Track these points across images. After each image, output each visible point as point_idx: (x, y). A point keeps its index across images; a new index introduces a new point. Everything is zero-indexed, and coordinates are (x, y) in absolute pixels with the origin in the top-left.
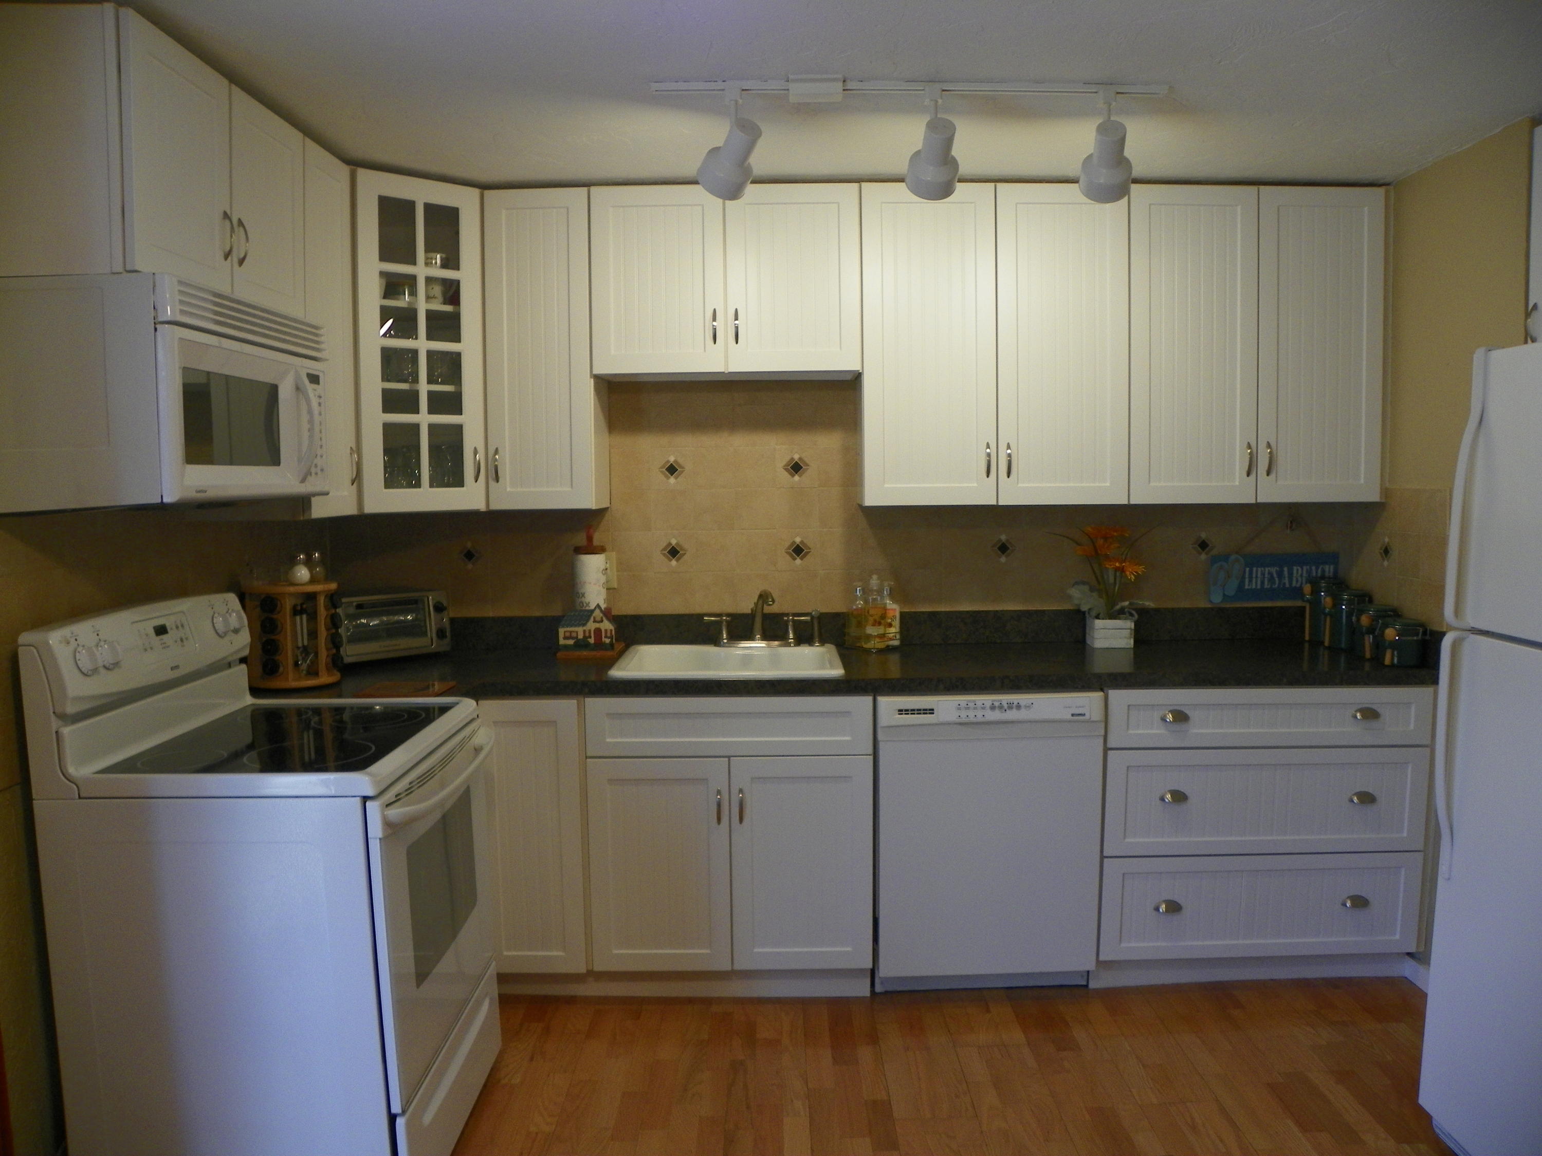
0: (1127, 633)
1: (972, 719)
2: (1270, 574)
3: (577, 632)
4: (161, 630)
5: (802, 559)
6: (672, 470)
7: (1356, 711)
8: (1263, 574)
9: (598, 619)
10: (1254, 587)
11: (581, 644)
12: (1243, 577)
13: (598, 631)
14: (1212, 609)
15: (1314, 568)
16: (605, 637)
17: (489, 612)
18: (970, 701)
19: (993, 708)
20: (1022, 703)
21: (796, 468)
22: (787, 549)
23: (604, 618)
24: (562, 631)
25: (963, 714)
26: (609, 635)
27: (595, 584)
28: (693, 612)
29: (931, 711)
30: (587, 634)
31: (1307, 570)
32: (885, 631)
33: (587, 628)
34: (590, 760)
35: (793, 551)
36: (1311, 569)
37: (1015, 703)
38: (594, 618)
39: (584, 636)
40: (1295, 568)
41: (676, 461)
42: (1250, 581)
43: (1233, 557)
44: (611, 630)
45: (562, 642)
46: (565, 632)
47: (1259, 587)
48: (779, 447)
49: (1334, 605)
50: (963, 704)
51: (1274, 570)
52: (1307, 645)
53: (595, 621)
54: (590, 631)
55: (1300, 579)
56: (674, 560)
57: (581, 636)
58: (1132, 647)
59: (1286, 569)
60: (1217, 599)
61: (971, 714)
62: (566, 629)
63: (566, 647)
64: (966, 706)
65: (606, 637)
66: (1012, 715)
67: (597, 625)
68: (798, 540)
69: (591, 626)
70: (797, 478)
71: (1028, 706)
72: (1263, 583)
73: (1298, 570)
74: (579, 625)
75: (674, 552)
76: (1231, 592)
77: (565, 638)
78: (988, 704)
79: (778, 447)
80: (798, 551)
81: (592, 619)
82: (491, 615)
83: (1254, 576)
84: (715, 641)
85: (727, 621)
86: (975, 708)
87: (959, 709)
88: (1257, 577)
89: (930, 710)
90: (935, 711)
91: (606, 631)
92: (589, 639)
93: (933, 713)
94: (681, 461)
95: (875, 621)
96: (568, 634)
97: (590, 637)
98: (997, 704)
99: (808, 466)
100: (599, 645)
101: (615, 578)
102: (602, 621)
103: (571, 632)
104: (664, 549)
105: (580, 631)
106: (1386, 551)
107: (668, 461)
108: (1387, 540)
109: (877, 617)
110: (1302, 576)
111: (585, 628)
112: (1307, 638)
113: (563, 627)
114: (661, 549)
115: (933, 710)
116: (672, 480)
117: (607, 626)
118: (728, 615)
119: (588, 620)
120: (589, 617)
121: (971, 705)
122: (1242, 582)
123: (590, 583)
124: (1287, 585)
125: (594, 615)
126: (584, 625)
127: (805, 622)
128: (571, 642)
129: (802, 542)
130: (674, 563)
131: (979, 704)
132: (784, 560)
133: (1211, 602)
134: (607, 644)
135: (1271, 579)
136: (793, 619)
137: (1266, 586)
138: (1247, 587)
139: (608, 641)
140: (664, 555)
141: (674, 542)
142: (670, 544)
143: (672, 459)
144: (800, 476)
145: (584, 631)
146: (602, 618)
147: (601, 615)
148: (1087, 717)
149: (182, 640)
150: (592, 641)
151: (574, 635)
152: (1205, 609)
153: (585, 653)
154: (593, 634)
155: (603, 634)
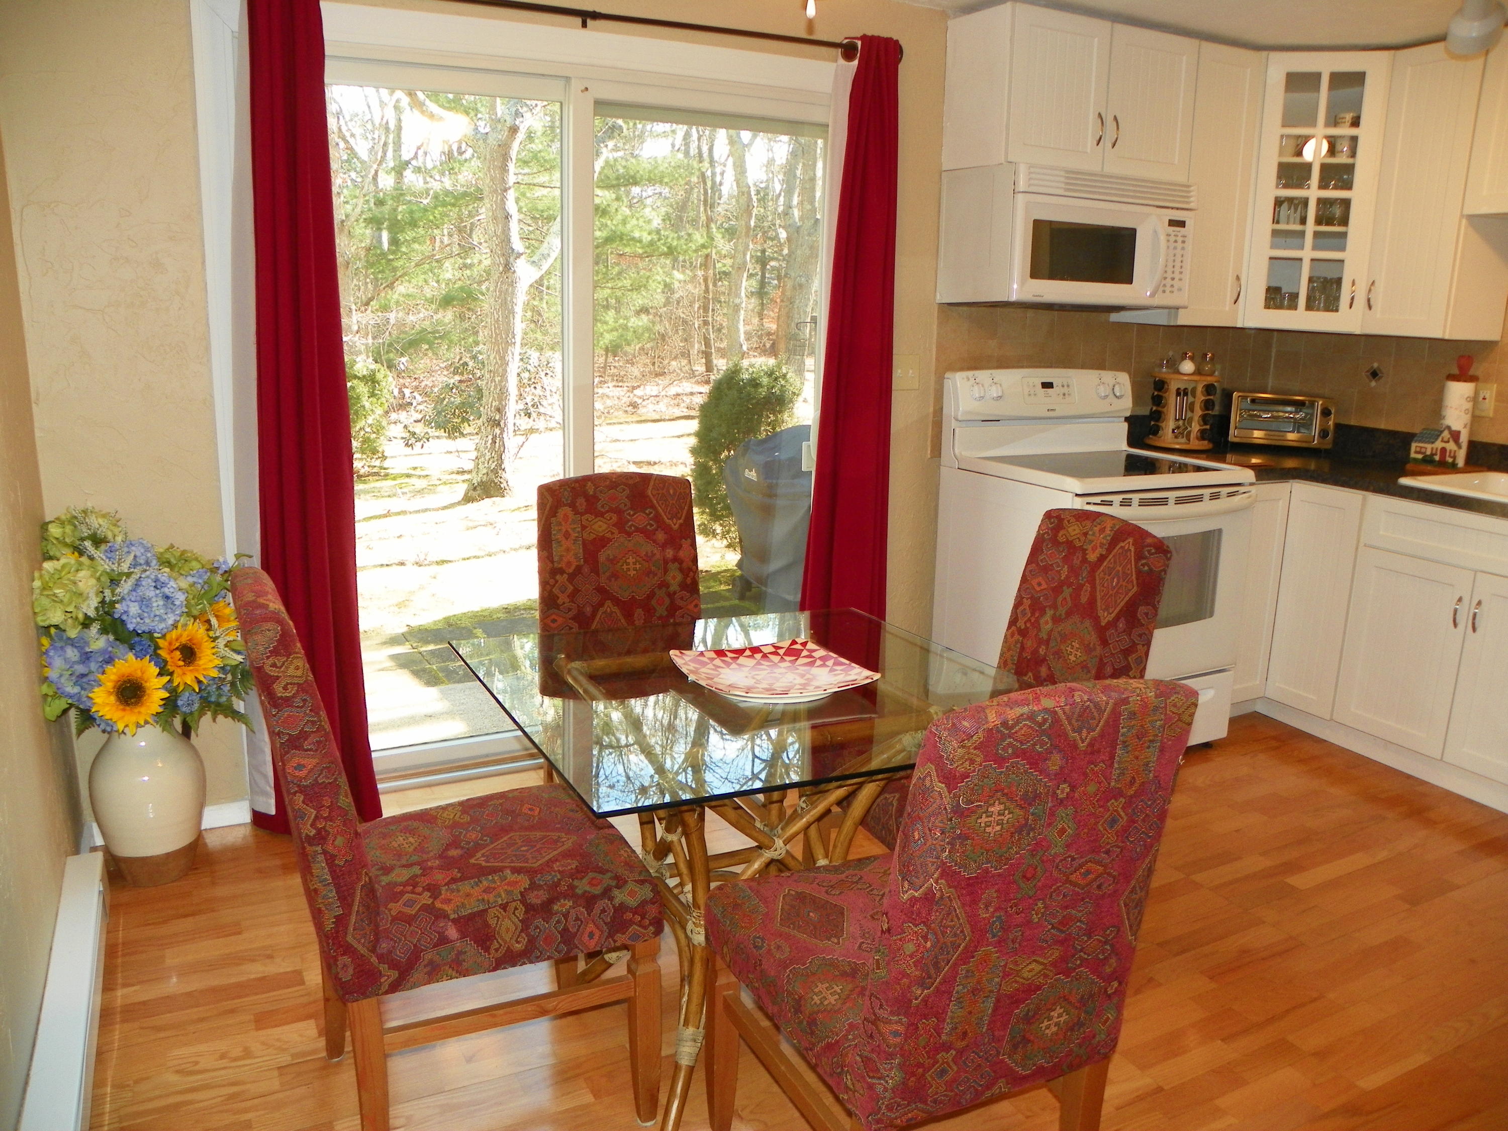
3: (1425, 449)
4: (1047, 385)
9: (1446, 439)
11: (1428, 460)
13: (1444, 450)
17: (1382, 424)
23: (1451, 440)
24: (1414, 446)
26: (1452, 455)
30: (1434, 452)
33: (1436, 446)
38: (1443, 438)
39: (1432, 453)
44: (1455, 452)
45: (1413, 455)
46: (1416, 447)
53: (1443, 441)
54: (1437, 449)
57: (1428, 453)
62: (1417, 444)
63: (1415, 460)
65: (1450, 456)
67: (1444, 445)
69: (1439, 444)
74: (1429, 442)
77: (1416, 452)
81: (1440, 439)
82: (1382, 427)
91: (1450, 451)
92: (1435, 457)
96: (1418, 449)
97: (1436, 455)
100: (1443, 463)
101: (1492, 408)
102: (1448, 442)
103: (1421, 448)
105: (1428, 448)
111: (1433, 446)
113: (1415, 442)
117: (1452, 447)
119: (1436, 439)
120: (1439, 436)
125: (1444, 435)
126: (1433, 443)
128: (1420, 456)
134: (1450, 463)
139: (1451, 460)
145: (1432, 449)
146: (1449, 439)
147: (1449, 436)
149: (1064, 395)
150: (1437, 458)
151: (1423, 450)
153: (1430, 468)
154: (1438, 452)
155: (1448, 454)
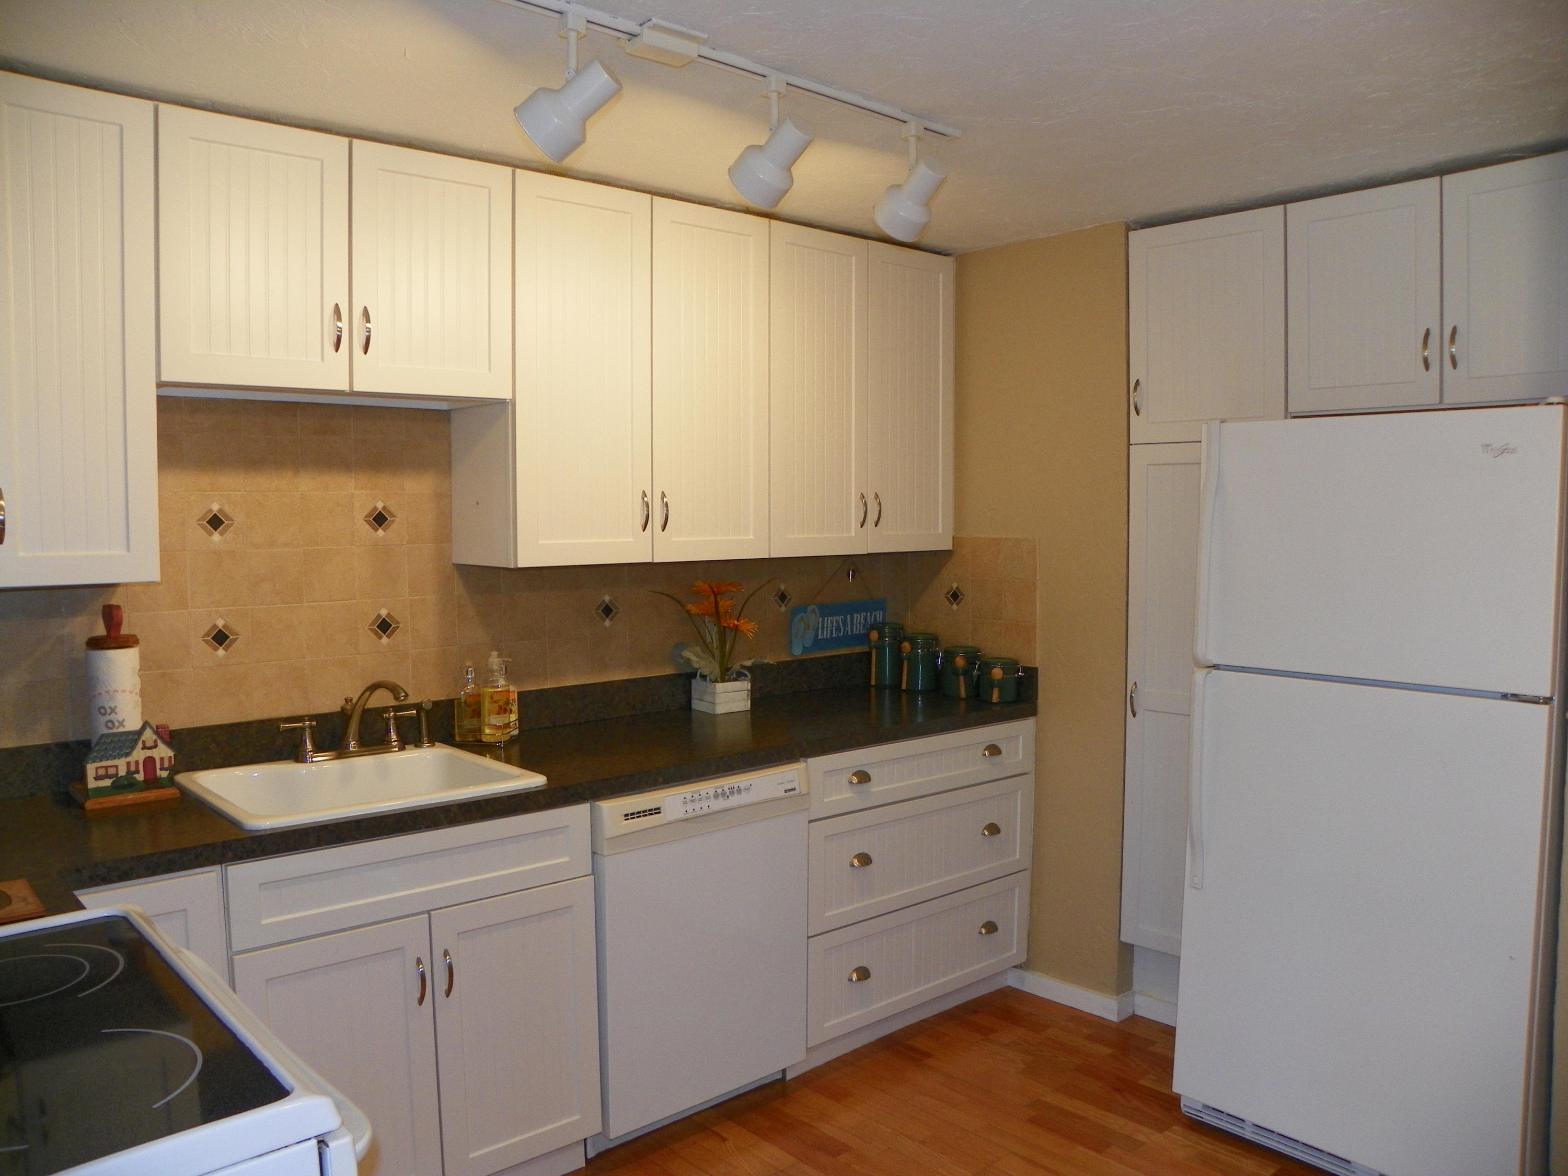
0: (745, 694)
1: (699, 812)
2: (837, 622)
3: (116, 767)
5: (389, 637)
6: (215, 522)
7: (984, 750)
8: (832, 623)
9: (150, 743)
10: (825, 637)
11: (124, 784)
12: (818, 629)
13: (149, 762)
14: (793, 662)
15: (869, 614)
16: (161, 770)
18: (694, 792)
19: (716, 796)
20: (742, 787)
21: (379, 519)
22: (371, 625)
23: (159, 742)
24: (91, 769)
25: (690, 808)
26: (166, 765)
27: (131, 692)
28: (251, 719)
29: (657, 811)
30: (133, 768)
31: (864, 616)
32: (510, 720)
33: (131, 759)
34: (238, 957)
35: (377, 627)
36: (867, 616)
37: (736, 787)
38: (144, 742)
39: (129, 773)
40: (855, 615)
41: (220, 511)
42: (823, 632)
43: (811, 608)
44: (170, 758)
45: (92, 784)
46: (97, 769)
47: (829, 636)
48: (359, 492)
49: (912, 649)
50: (689, 797)
51: (840, 618)
52: (873, 690)
53: (144, 748)
54: (137, 763)
55: (858, 625)
56: (221, 648)
57: (122, 772)
58: (749, 709)
59: (848, 617)
60: (797, 652)
61: (697, 806)
62: (98, 765)
63: (100, 791)
64: (692, 798)
66: (735, 800)
67: (149, 753)
68: (384, 612)
69: (139, 755)
70: (380, 532)
71: (748, 789)
72: (831, 633)
73: (857, 617)
74: (120, 756)
75: (220, 638)
76: (808, 643)
77: (97, 778)
78: (712, 792)
79: (357, 492)
80: (384, 626)
81: (140, 745)
83: (825, 626)
84: (296, 755)
85: (311, 727)
86: (700, 800)
87: (685, 803)
88: (827, 627)
89: (655, 809)
90: (662, 810)
91: (162, 759)
92: (136, 776)
93: (660, 813)
94: (228, 510)
95: (500, 707)
96: (102, 772)
97: (137, 772)
98: (719, 791)
99: (395, 517)
100: (152, 782)
102: (155, 746)
103: (106, 768)
104: (207, 634)
105: (121, 766)
106: (955, 596)
107: (211, 511)
108: (955, 585)
109: (501, 703)
110: (860, 623)
111: (129, 759)
112: (873, 683)
113: (94, 762)
114: (202, 634)
115: (659, 809)
116: (216, 537)
117: (164, 752)
118: (312, 717)
119: (133, 748)
120: (130, 743)
121: (696, 796)
122: (817, 635)
123: (124, 691)
124: (850, 633)
125: (143, 738)
126: (127, 755)
127: (410, 718)
128: (107, 783)
129: (389, 615)
130: (221, 652)
131: (703, 793)
132: (367, 639)
133: (793, 655)
134: (164, 779)
135: (838, 629)
136: (395, 715)
137: (834, 636)
138: (819, 638)
139: (164, 774)
140: (207, 642)
141: (220, 623)
142: (215, 626)
143: (215, 508)
144: (384, 530)
145: (128, 764)
146: (155, 741)
147: (155, 737)
148: (797, 791)
150: (140, 777)
151: (112, 771)
152: (787, 662)
153: (131, 797)
154: (141, 768)
155: (158, 766)
